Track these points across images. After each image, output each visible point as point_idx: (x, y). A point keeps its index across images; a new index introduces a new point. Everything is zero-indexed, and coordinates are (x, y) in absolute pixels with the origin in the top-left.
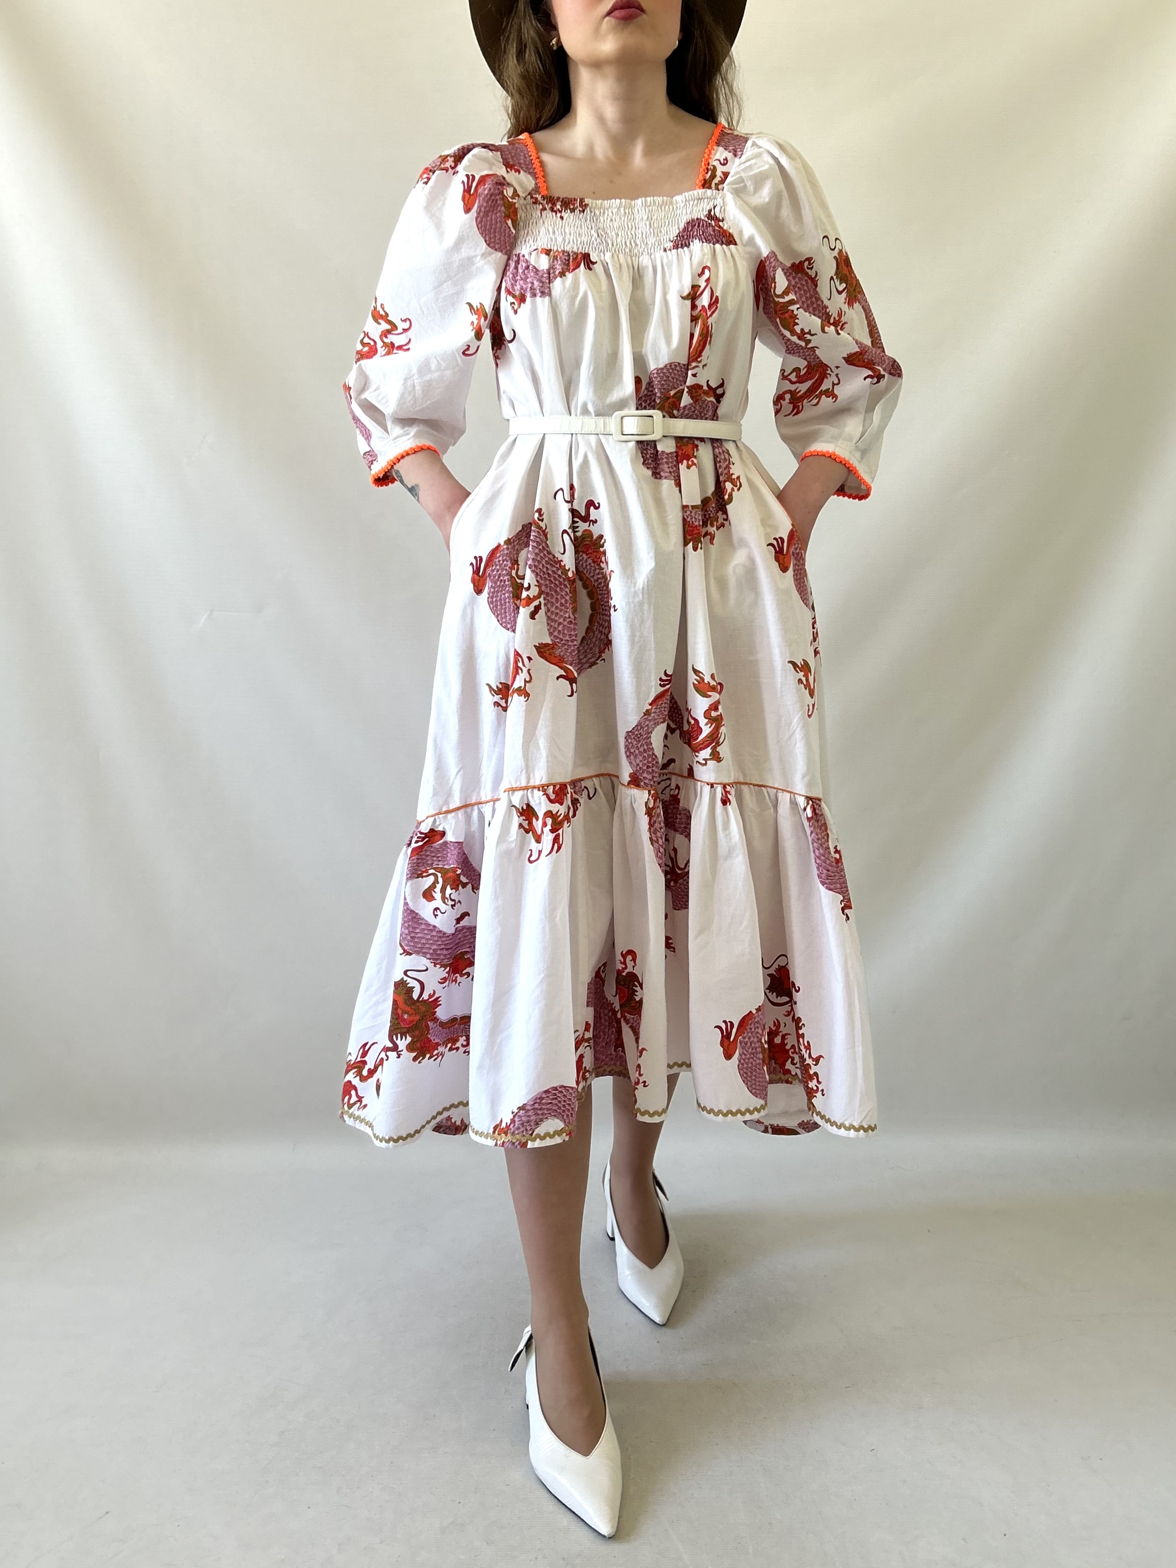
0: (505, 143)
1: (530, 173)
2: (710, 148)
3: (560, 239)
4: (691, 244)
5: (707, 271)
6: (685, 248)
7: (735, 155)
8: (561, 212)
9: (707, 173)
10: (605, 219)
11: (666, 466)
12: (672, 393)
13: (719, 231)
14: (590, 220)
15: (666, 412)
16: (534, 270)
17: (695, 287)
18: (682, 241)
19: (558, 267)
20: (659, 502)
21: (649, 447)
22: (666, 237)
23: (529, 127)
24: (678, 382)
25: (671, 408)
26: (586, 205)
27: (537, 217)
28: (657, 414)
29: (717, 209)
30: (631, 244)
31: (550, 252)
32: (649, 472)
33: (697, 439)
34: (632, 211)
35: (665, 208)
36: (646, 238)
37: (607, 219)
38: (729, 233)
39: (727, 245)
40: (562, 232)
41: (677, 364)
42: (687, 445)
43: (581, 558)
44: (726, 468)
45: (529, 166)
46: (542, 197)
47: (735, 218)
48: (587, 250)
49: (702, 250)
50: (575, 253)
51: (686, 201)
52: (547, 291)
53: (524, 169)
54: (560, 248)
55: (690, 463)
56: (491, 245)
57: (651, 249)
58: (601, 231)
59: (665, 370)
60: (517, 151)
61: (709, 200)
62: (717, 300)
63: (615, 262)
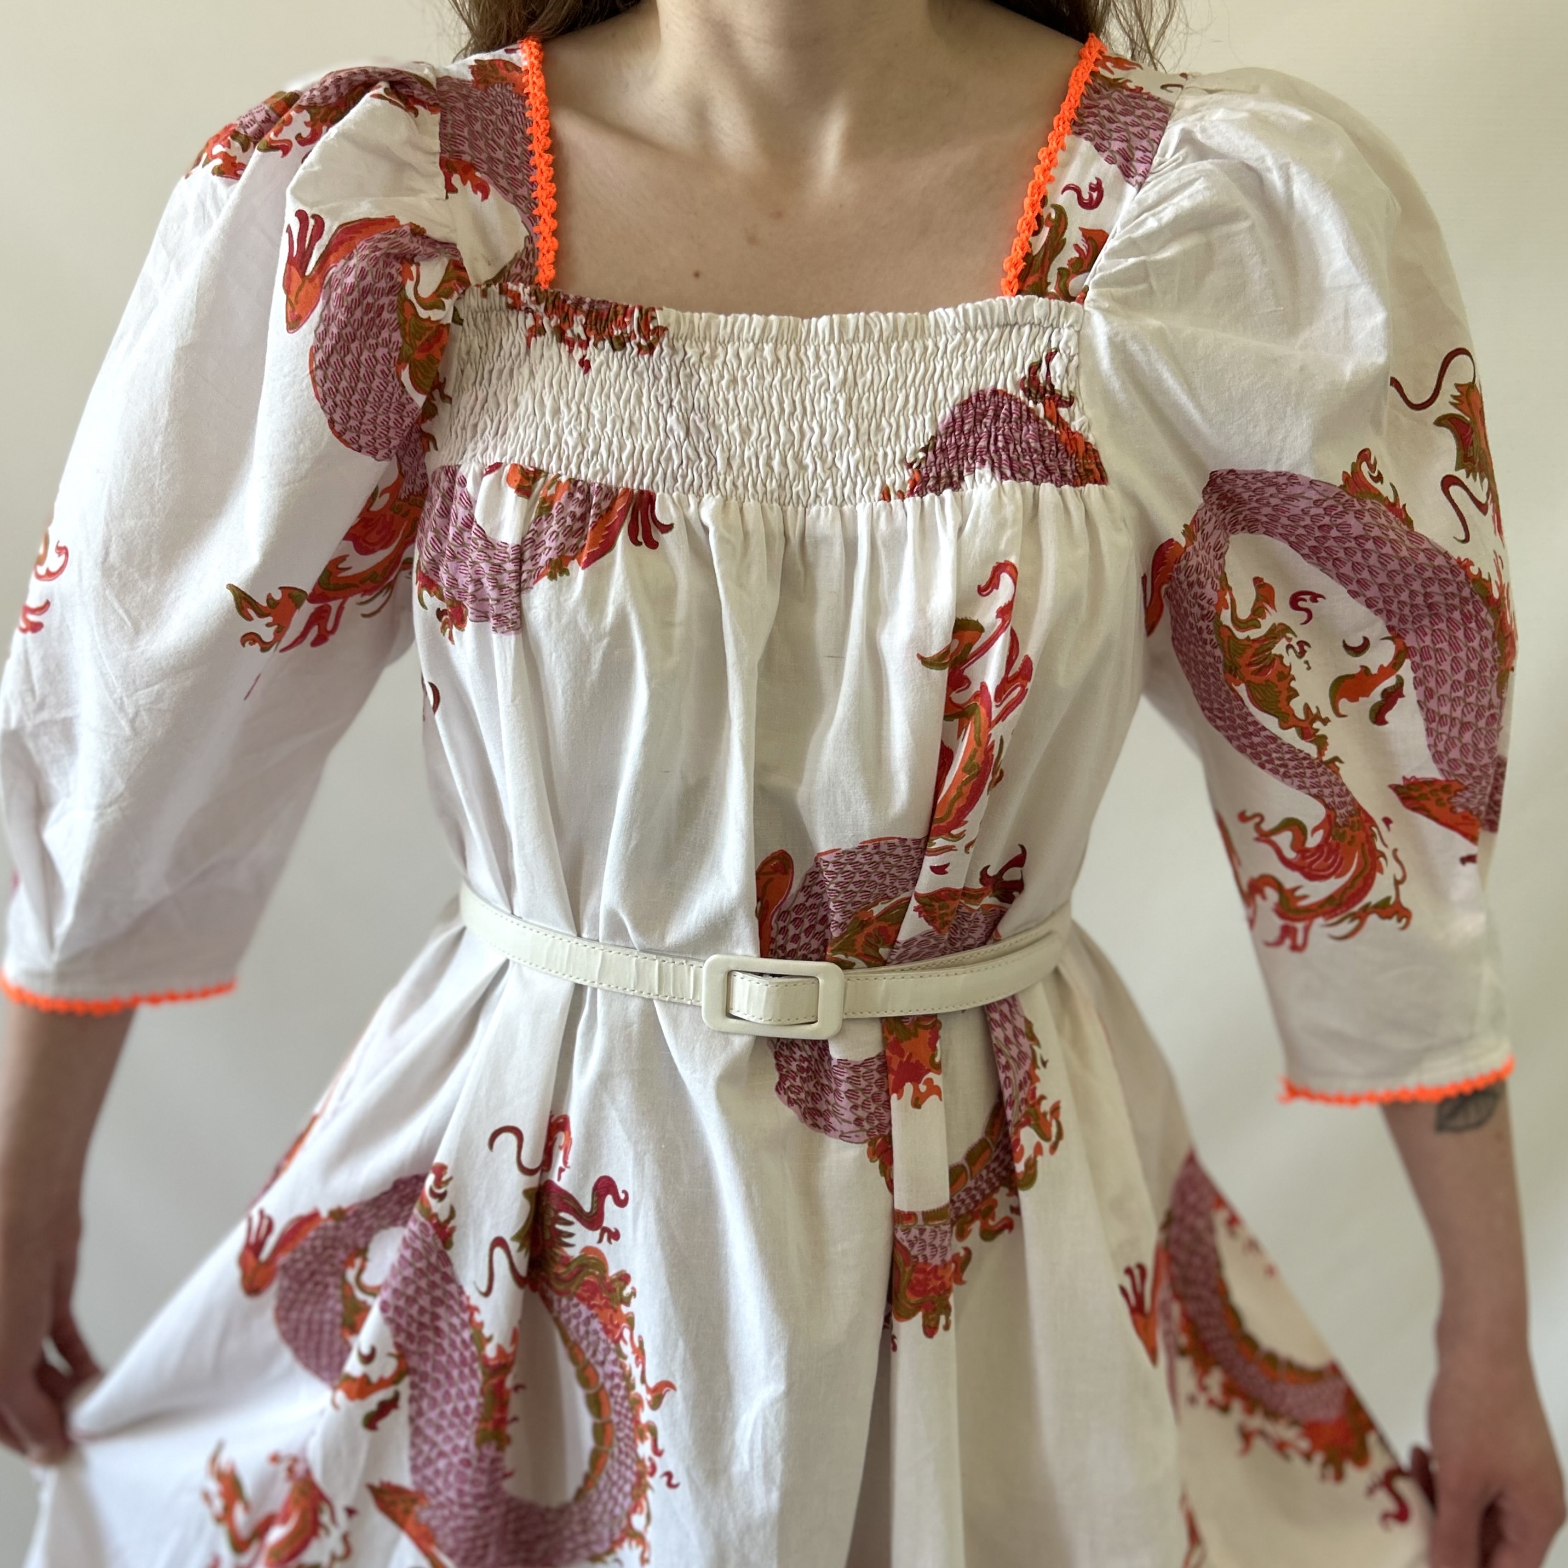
0: (454, 73)
1: (517, 199)
2: (1053, 144)
3: (570, 440)
4: (968, 479)
5: (1005, 579)
6: (947, 493)
7: (1127, 173)
8: (584, 345)
9: (1036, 233)
10: (714, 377)
11: (847, 1098)
12: (878, 909)
13: (1057, 439)
14: (669, 381)
15: (855, 960)
16: (480, 542)
17: (964, 629)
18: (939, 468)
19: (548, 544)
22: (893, 452)
24: (897, 883)
25: (869, 946)
26: (660, 331)
27: (514, 352)
28: (826, 968)
29: (1057, 364)
30: (784, 463)
31: (535, 480)
32: (795, 1114)
33: (938, 1017)
34: (797, 354)
35: (899, 348)
36: (833, 446)
38: (1087, 444)
39: (1076, 487)
40: (579, 412)
41: (896, 841)
42: (916, 1035)
43: (574, 1311)
44: (1025, 1082)
45: (520, 177)
46: (534, 293)
47: (1106, 395)
48: (646, 481)
49: (998, 504)
50: (609, 488)
51: (962, 331)
52: (515, 611)
53: (503, 183)
54: (567, 468)
55: (923, 1088)
56: (347, 437)
57: (844, 485)
58: (697, 419)
59: (860, 858)
60: (493, 113)
61: (1035, 330)
62: (1027, 670)
63: (728, 527)
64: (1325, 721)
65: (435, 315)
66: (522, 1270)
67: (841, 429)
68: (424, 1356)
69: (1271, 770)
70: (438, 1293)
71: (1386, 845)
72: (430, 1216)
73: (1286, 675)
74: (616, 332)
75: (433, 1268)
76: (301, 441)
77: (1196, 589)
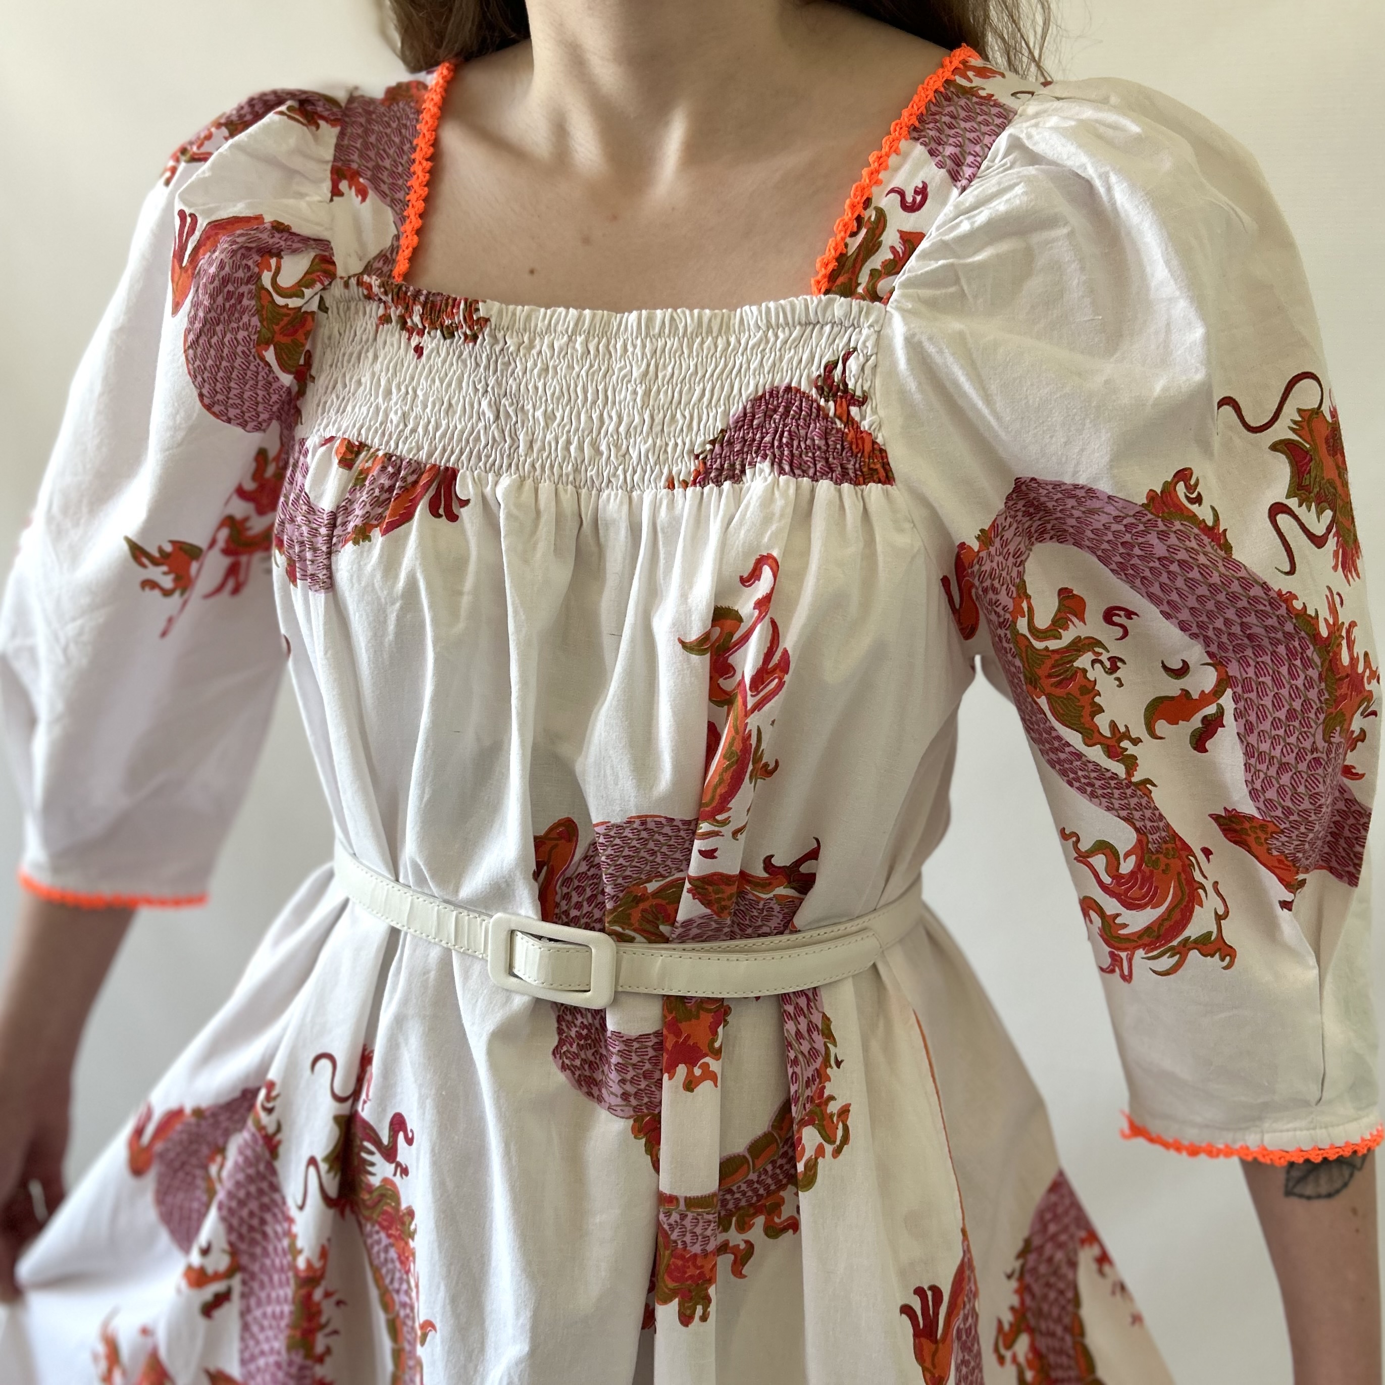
1: (394, 202)
2: (886, 147)
3: (394, 418)
4: (749, 472)
5: (767, 572)
6: (727, 485)
7: (954, 179)
8: (421, 333)
9: (852, 237)
11: (617, 1075)
12: (652, 887)
13: (844, 437)
14: (487, 368)
15: (631, 935)
16: (305, 508)
17: (724, 618)
18: (725, 459)
19: (358, 510)
21: (577, 1017)
22: (683, 442)
24: (669, 863)
25: (650, 920)
26: (484, 320)
27: (364, 339)
28: (597, 937)
29: (853, 364)
30: (582, 450)
31: (358, 453)
32: (568, 1080)
33: (727, 1002)
34: (607, 346)
35: (703, 342)
36: (627, 436)
37: (535, 365)
38: (874, 443)
39: (857, 484)
40: (407, 393)
41: (663, 821)
42: (698, 1017)
43: (376, 1237)
44: (814, 1080)
45: (400, 182)
46: (382, 285)
47: (903, 396)
48: (453, 458)
49: (768, 500)
50: (418, 463)
51: (764, 328)
52: (325, 572)
53: (385, 188)
54: (388, 442)
55: (697, 1071)
56: (216, 409)
57: (635, 472)
58: (507, 403)
59: (628, 833)
60: (390, 126)
61: (836, 329)
62: (784, 665)
63: (518, 506)
64: (1136, 742)
65: (294, 303)
66: (333, 1192)
67: (637, 419)
68: (253, 1257)
69: (1077, 788)
70: (266, 1200)
71: (1205, 877)
72: (261, 1128)
73: (1090, 689)
74: (447, 322)
75: (263, 1177)
76: (177, 413)
77: (991, 595)
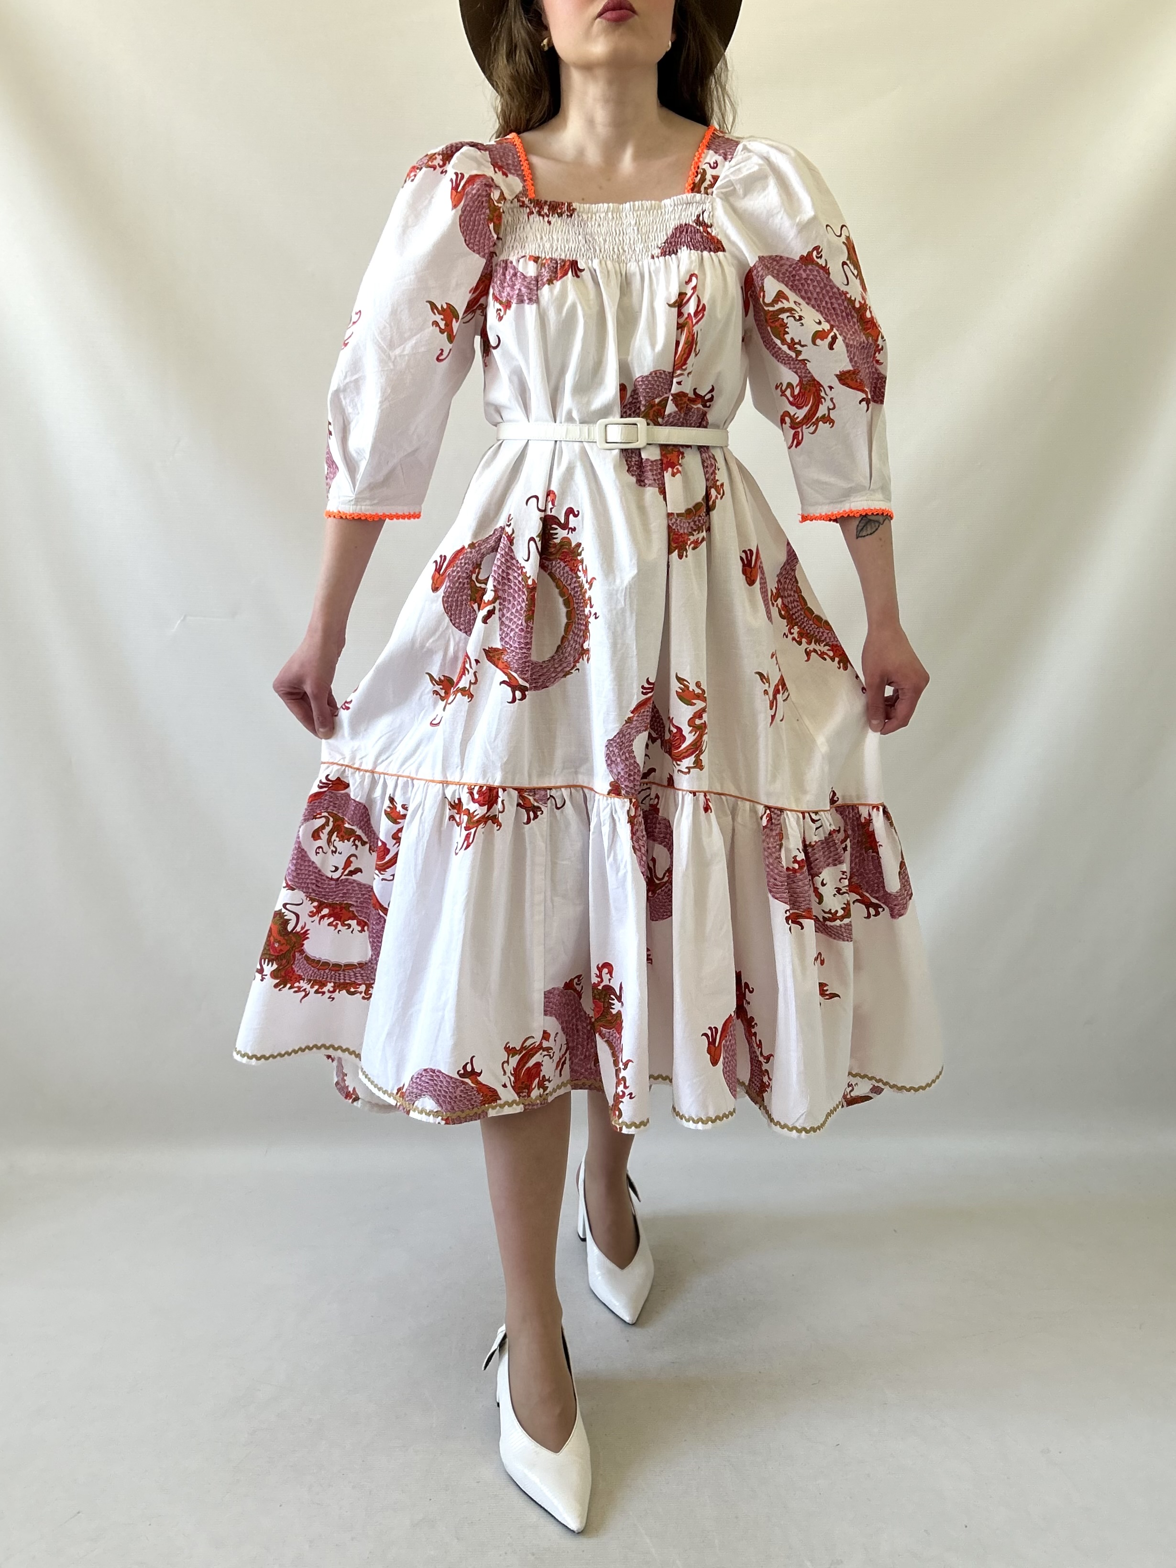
0: (493, 142)
1: (518, 175)
2: (700, 151)
3: (548, 245)
4: (679, 251)
5: (694, 279)
6: (673, 256)
7: (725, 159)
8: (548, 216)
9: (696, 176)
10: (593, 224)
11: (650, 473)
12: (657, 401)
13: (708, 238)
14: (578, 226)
15: (651, 420)
17: (682, 295)
18: (670, 248)
19: (546, 275)
20: (642, 509)
21: (634, 455)
22: (654, 244)
23: (518, 127)
24: (663, 390)
25: (655, 416)
26: (574, 210)
27: (524, 221)
28: (641, 422)
29: (706, 215)
31: (538, 259)
32: (634, 479)
33: (682, 446)
34: (620, 215)
35: (653, 212)
36: (634, 244)
37: (595, 224)
38: (717, 239)
39: (715, 252)
40: (549, 237)
41: (664, 372)
42: (673, 451)
44: (713, 474)
45: (519, 171)
46: (531, 201)
48: (575, 257)
49: (690, 257)
50: (563, 260)
51: (673, 205)
53: (513, 171)
54: (548, 255)
55: (675, 471)
56: (470, 246)
57: (639, 255)
58: (588, 237)
59: (650, 378)
60: (506, 150)
61: (697, 204)
62: (704, 308)
63: (602, 269)
64: (803, 346)
65: (499, 205)
66: (540, 550)
67: (636, 238)
70: (509, 564)
71: (826, 395)
72: (506, 533)
73: (785, 326)
74: (559, 211)
75: (507, 554)
77: (757, 290)
